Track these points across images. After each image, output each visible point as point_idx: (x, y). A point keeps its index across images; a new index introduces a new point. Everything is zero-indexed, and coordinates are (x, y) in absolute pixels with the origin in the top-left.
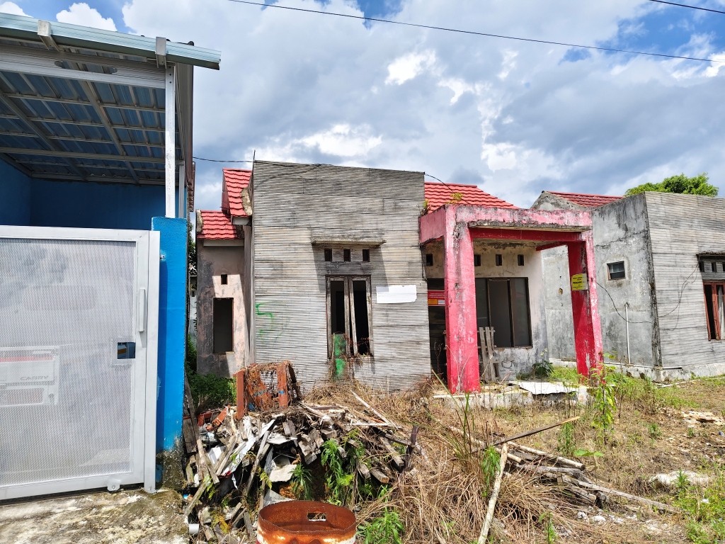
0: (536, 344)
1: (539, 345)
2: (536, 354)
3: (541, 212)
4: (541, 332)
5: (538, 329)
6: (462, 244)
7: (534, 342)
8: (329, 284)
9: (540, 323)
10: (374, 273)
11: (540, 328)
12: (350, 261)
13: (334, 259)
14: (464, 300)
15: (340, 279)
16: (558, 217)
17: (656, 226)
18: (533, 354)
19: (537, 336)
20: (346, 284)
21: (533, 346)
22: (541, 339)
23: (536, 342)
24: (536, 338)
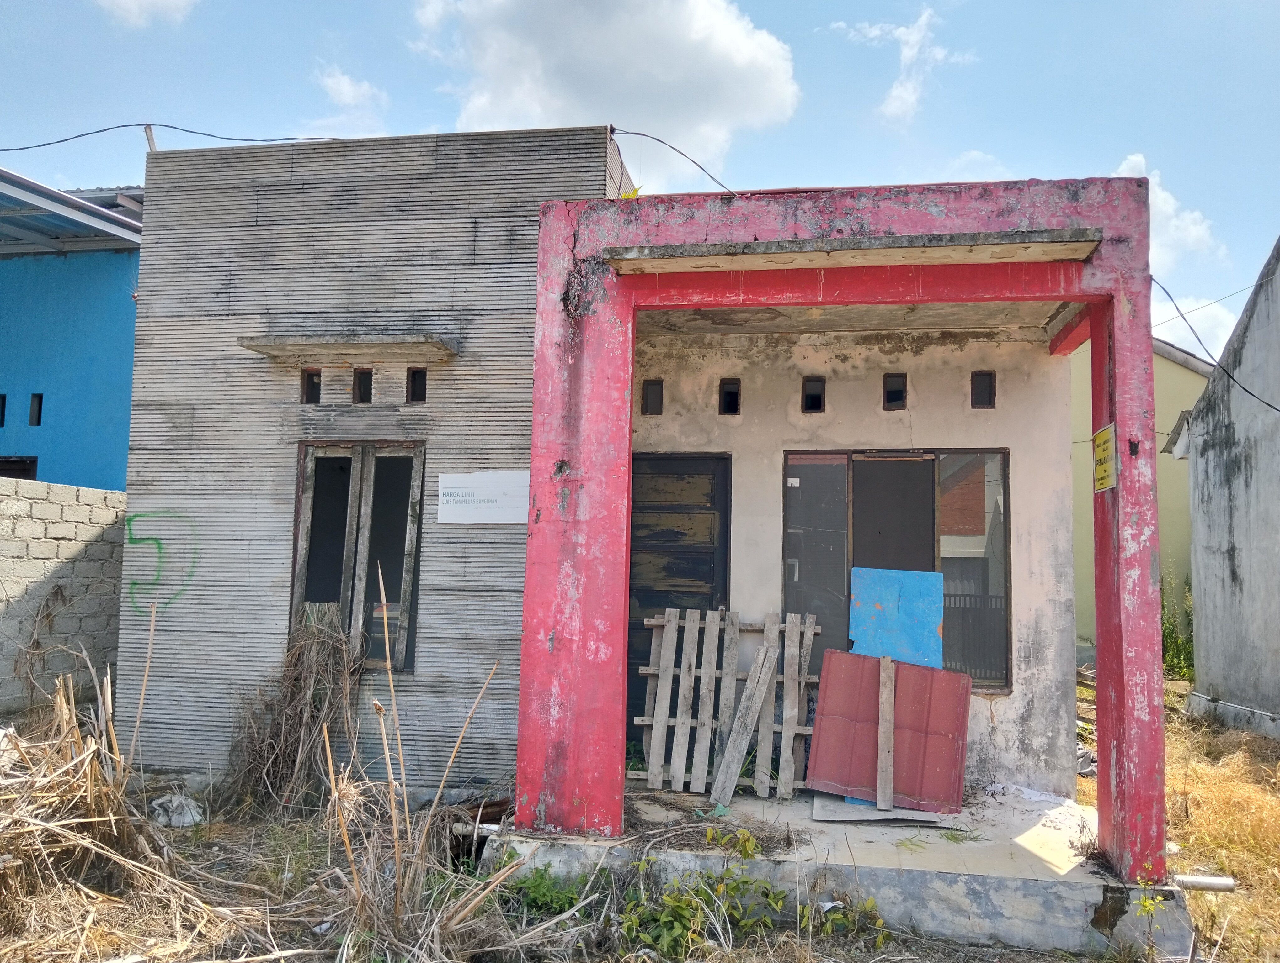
1: (1038, 688)
2: (1025, 718)
5: (1038, 630)
7: (1018, 674)
8: (310, 465)
10: (435, 437)
12: (369, 400)
13: (325, 398)
15: (341, 453)
20: (356, 466)
21: (1016, 687)
22: (1049, 667)
23: (1023, 675)
24: (1027, 659)
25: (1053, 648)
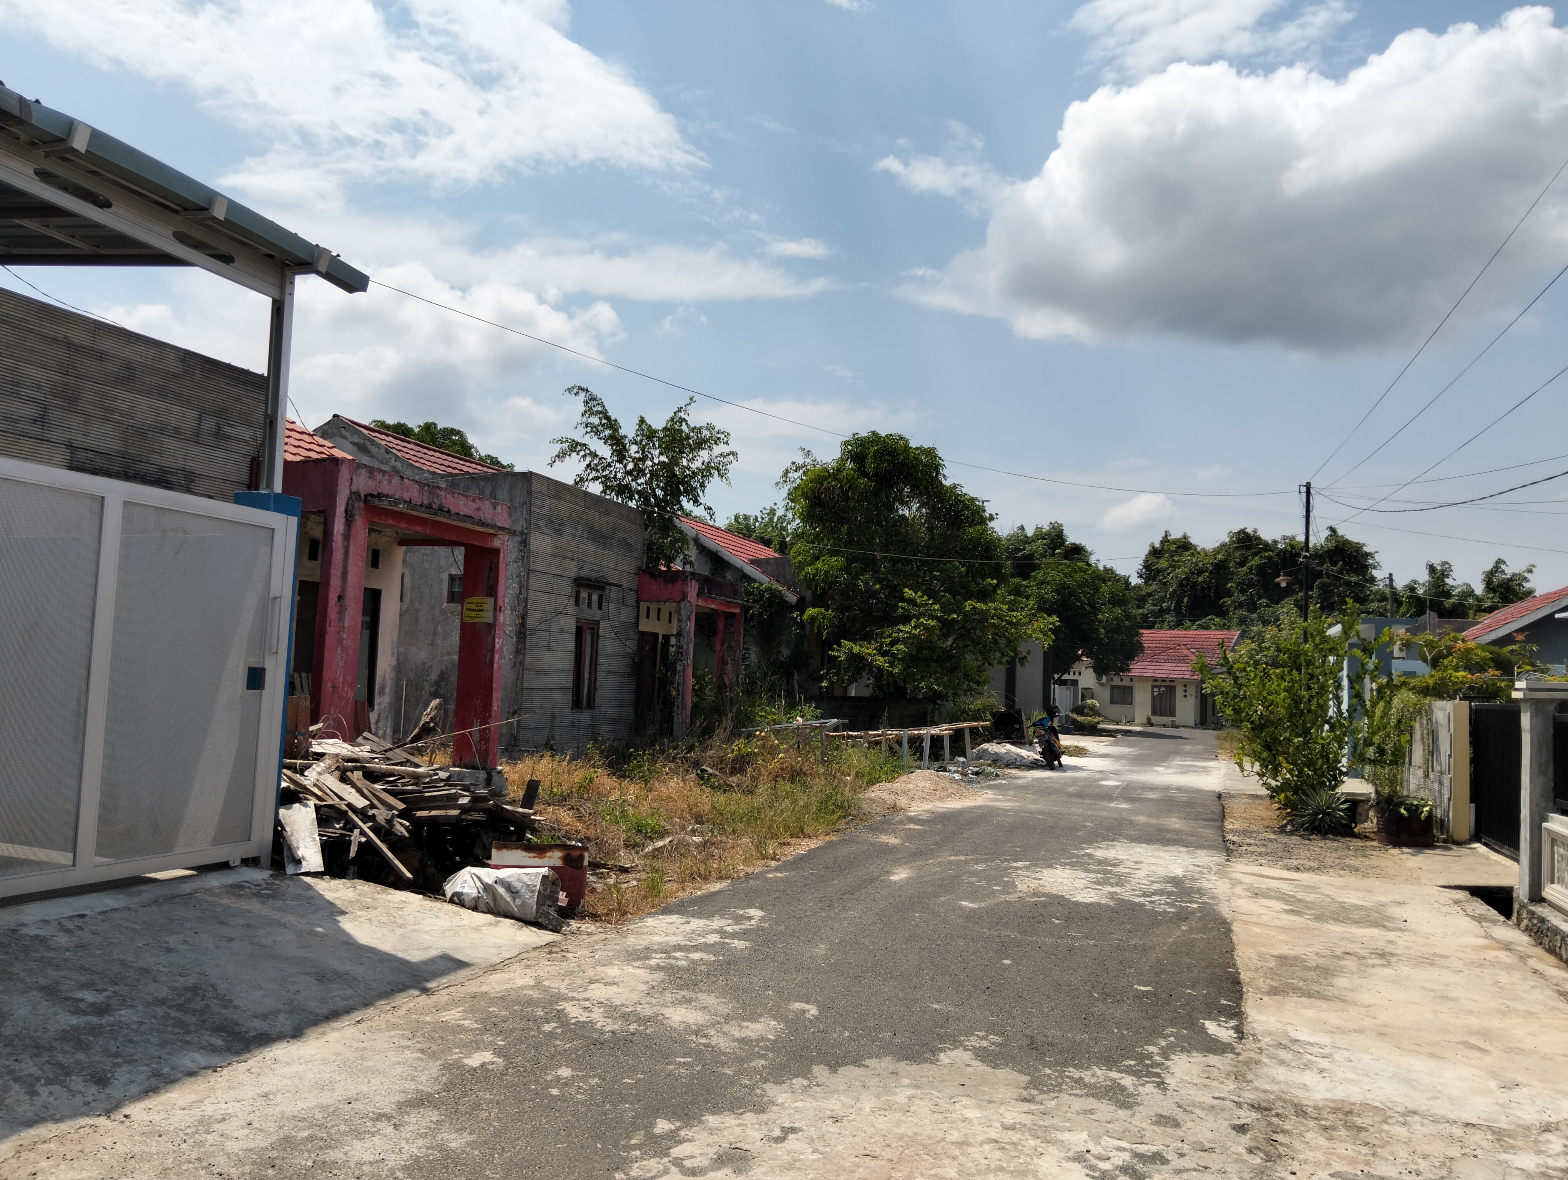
0: (380, 704)
1: (383, 706)
2: (377, 722)
3: (456, 495)
4: (389, 683)
5: (384, 679)
6: (353, 530)
9: (388, 670)
11: (387, 678)
14: (346, 625)
16: (474, 506)
17: (538, 527)
19: (382, 691)
21: (376, 707)
22: (386, 697)
23: (378, 701)
24: (380, 693)
25: (388, 688)
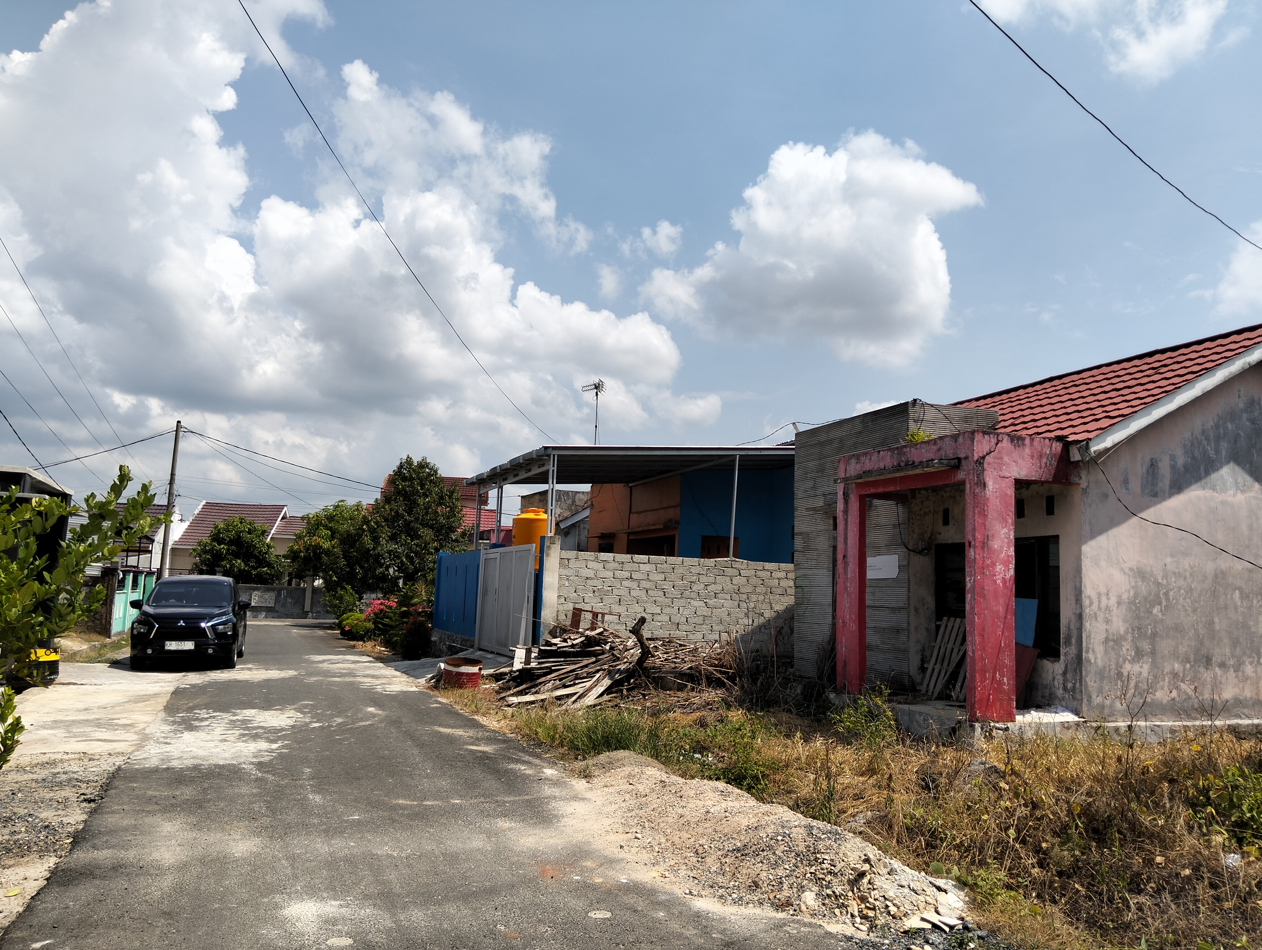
0: (1066, 655)
1: (1069, 657)
2: (1065, 673)
4: (1075, 633)
5: (1069, 629)
7: (1063, 650)
9: (1073, 618)
11: (1072, 627)
18: (1060, 671)
19: (1068, 642)
21: (1062, 657)
22: (1073, 647)
23: (1065, 651)
24: (1065, 643)
25: (1074, 638)
